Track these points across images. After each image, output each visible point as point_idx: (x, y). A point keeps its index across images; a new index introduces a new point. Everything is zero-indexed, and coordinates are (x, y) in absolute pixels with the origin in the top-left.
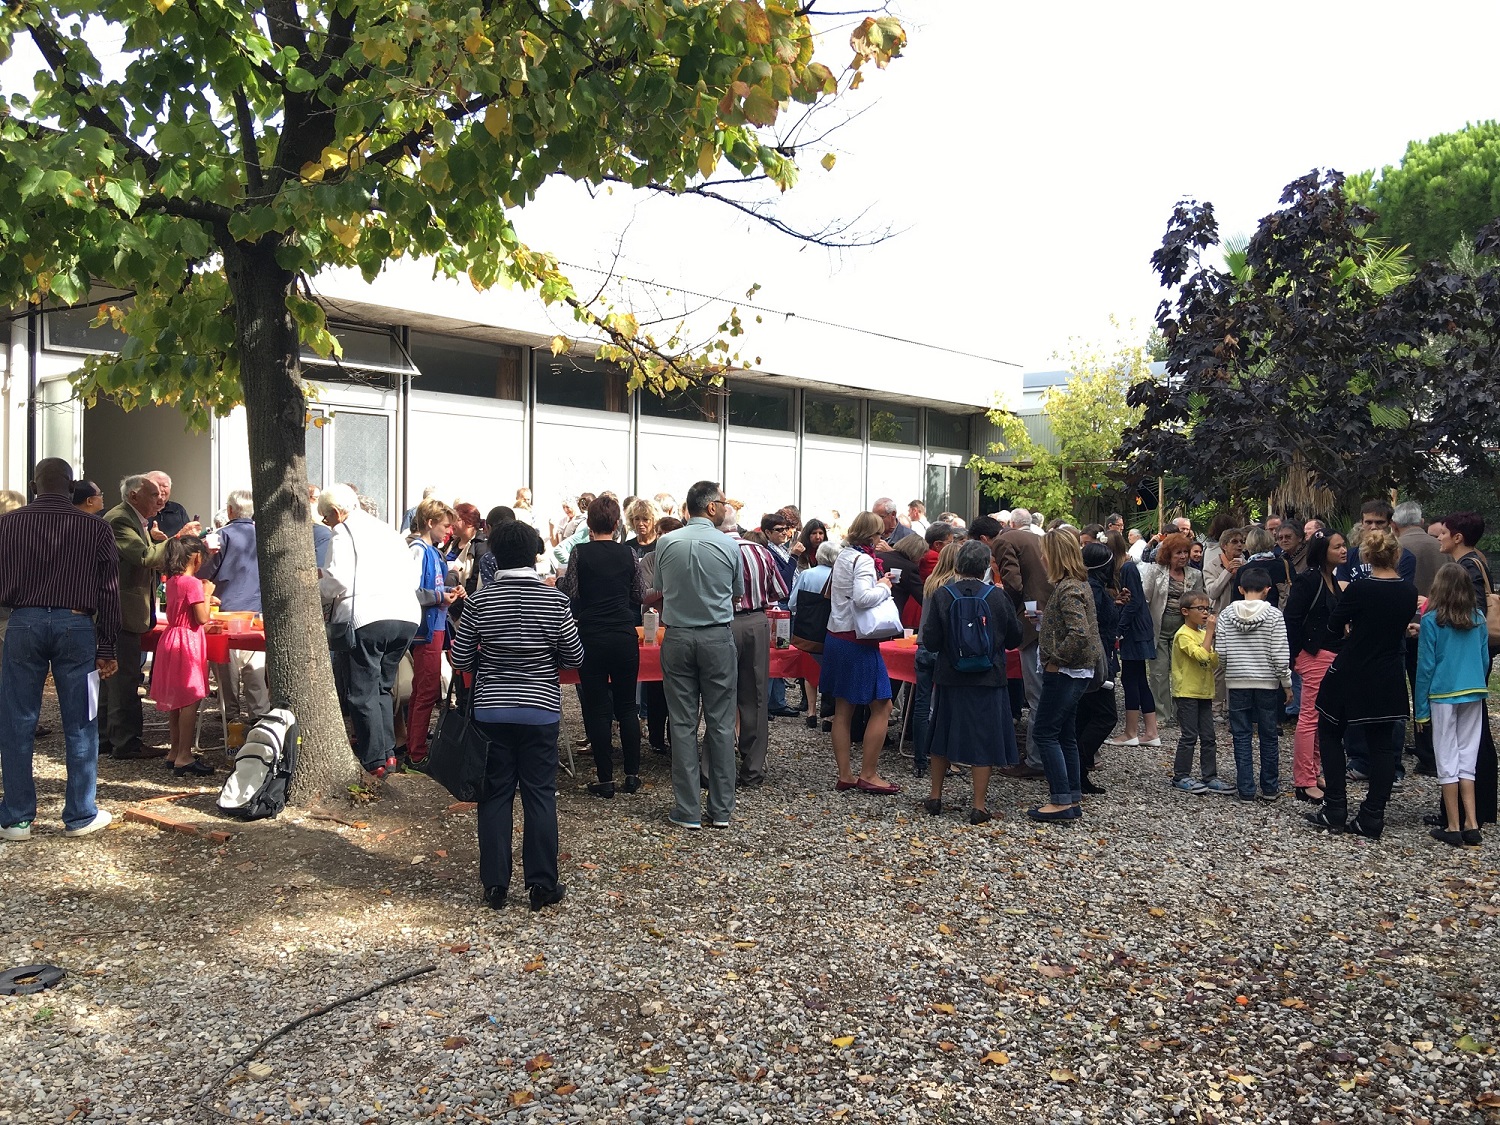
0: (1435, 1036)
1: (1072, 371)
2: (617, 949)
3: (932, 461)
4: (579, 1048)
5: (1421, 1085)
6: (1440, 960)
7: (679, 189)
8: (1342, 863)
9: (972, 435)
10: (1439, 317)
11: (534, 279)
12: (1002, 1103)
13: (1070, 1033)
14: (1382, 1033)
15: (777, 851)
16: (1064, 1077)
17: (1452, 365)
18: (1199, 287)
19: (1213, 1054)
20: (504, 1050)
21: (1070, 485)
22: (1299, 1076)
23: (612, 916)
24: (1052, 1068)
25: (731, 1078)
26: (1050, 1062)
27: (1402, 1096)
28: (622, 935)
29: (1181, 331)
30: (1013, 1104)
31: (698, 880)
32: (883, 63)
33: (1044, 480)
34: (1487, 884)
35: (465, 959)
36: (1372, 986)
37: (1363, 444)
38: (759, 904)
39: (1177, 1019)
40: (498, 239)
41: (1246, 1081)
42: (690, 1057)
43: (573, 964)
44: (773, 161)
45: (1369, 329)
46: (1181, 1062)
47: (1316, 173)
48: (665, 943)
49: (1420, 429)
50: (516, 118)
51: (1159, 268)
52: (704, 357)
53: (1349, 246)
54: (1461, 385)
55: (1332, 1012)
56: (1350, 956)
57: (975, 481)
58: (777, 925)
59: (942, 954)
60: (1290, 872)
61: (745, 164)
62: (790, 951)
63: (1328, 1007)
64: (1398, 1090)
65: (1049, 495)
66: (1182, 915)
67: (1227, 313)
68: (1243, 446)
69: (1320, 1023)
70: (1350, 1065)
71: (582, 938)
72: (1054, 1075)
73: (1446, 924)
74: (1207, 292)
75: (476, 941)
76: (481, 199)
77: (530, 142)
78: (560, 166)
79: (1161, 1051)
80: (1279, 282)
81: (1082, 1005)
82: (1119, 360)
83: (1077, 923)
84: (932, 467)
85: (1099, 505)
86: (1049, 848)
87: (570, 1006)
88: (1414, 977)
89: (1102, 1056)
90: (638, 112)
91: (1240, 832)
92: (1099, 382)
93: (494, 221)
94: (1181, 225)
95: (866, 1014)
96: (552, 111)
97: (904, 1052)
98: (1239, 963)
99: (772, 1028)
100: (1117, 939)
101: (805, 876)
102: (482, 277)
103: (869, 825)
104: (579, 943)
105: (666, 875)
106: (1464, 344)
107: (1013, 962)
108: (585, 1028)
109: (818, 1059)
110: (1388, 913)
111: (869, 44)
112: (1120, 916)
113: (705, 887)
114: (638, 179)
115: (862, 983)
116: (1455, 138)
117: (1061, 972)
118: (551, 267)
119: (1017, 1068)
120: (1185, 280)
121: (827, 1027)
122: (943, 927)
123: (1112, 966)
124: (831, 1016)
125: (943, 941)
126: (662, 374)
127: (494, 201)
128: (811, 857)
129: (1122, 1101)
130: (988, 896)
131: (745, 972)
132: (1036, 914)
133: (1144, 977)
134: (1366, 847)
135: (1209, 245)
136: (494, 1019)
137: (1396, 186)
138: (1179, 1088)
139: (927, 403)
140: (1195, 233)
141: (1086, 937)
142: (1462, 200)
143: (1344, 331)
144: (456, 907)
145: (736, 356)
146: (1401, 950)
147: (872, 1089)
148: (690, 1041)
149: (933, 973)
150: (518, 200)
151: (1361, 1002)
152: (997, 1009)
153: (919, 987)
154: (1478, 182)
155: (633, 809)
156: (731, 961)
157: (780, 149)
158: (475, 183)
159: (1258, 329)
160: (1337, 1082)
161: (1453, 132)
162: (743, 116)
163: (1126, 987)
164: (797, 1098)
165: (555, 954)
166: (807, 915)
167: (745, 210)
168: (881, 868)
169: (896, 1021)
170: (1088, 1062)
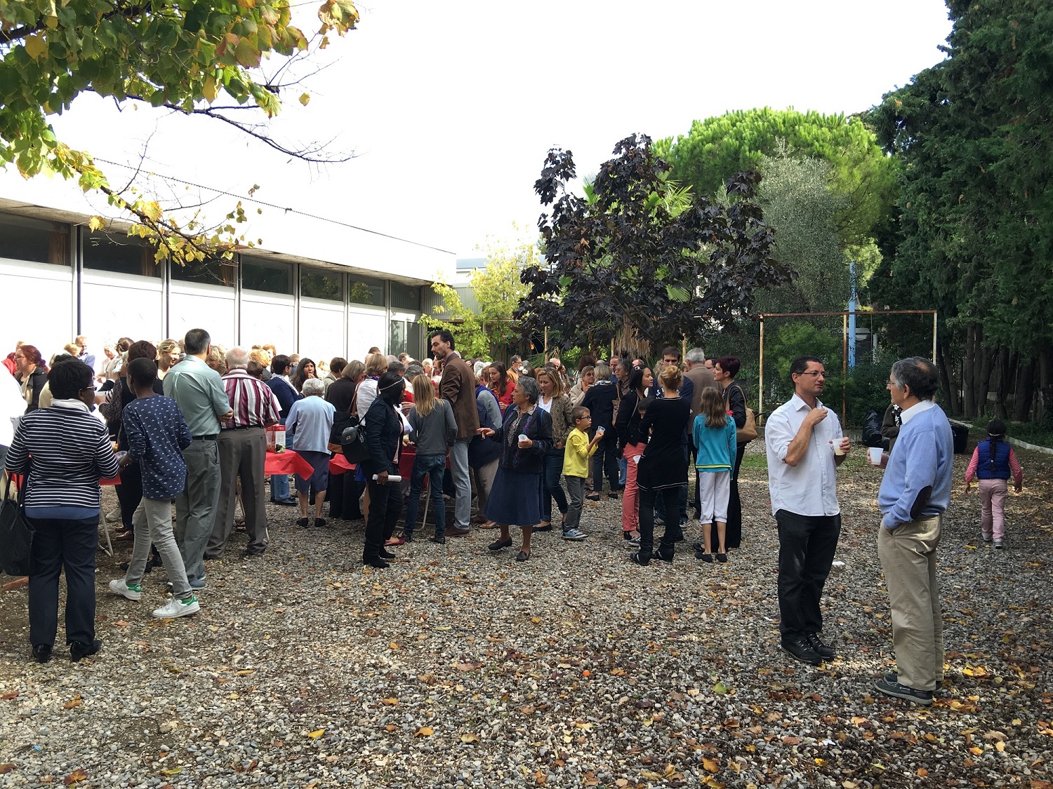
0: (701, 685)
1: (488, 259)
2: (142, 685)
3: (395, 318)
4: (109, 762)
5: (692, 717)
6: (705, 636)
7: (189, 109)
8: (649, 579)
9: (422, 301)
10: (706, 232)
11: (73, 171)
12: (427, 763)
13: (476, 708)
14: (670, 687)
15: (273, 601)
16: (470, 739)
17: (714, 262)
18: (565, 206)
19: (567, 711)
20: (46, 770)
21: (488, 336)
22: (619, 720)
23: (140, 661)
24: (462, 734)
25: (230, 771)
26: (461, 730)
27: (680, 726)
28: (147, 674)
29: (554, 234)
30: (435, 762)
31: (211, 627)
32: (343, 32)
33: (471, 333)
34: (732, 586)
35: (15, 703)
36: (665, 656)
37: (664, 311)
38: (257, 641)
39: (546, 690)
40: (40, 138)
41: (587, 727)
42: (198, 759)
43: (106, 699)
44: (262, 95)
45: (666, 239)
46: (547, 719)
47: (634, 136)
48: (182, 677)
49: (696, 302)
50: (52, 46)
51: (539, 192)
52: (216, 237)
53: (655, 184)
54: (719, 276)
55: (641, 675)
56: (652, 638)
57: (425, 332)
58: (271, 655)
59: (391, 663)
60: (619, 586)
61: (240, 95)
62: (279, 673)
63: (639, 672)
64: (679, 722)
65: (474, 342)
66: (552, 621)
67: (582, 224)
68: (592, 311)
69: (633, 684)
70: (650, 709)
71: (114, 679)
72: (464, 739)
73: (709, 613)
74: (569, 209)
75: (24, 689)
76: (25, 106)
77: (63, 64)
78: (90, 85)
79: (534, 713)
80: (614, 205)
81: (484, 688)
82: (519, 252)
83: (484, 633)
84: (395, 322)
85: (508, 349)
86: (468, 583)
87: (102, 731)
88: (690, 649)
89: (496, 721)
90: (152, 48)
91: (590, 563)
92: (506, 267)
93: (36, 124)
94: (553, 164)
95: (335, 712)
96: (80, 42)
97: (360, 736)
98: (586, 649)
99: (263, 731)
100: (509, 641)
101: (294, 617)
102: (28, 167)
103: (343, 577)
104: (111, 683)
105: (186, 626)
106: (721, 250)
107: (440, 664)
108: (114, 747)
109: (298, 748)
110: (676, 609)
111: (332, 17)
112: (512, 625)
113: (216, 632)
114: (156, 100)
115: (332, 690)
116: (719, 120)
117: (472, 667)
118: (88, 163)
119: (439, 737)
120: (556, 201)
121: (306, 725)
122: (393, 645)
123: (506, 659)
124: (308, 717)
125: (392, 654)
126: (183, 248)
127: (36, 108)
128: (299, 603)
129: (508, 750)
130: (425, 620)
131: (244, 692)
132: (457, 629)
133: (526, 665)
134: (664, 567)
135: (570, 178)
136: (37, 748)
137: (685, 148)
138: (545, 738)
139: (391, 277)
140: (562, 170)
141: (490, 642)
142: (723, 159)
143: (651, 239)
144: (8, 663)
145: (242, 238)
146: (682, 632)
147: (336, 765)
148: (199, 747)
149: (384, 677)
150: (56, 108)
151: (658, 667)
152: (428, 698)
153: (373, 689)
154: (732, 149)
155: (160, 578)
156: (234, 685)
157: (268, 87)
158: (19, 93)
159: (601, 235)
160: (642, 721)
161: (719, 116)
162: (234, 60)
163: (513, 673)
164: (280, 779)
165: (90, 693)
166: (294, 646)
167: (244, 130)
168: (351, 607)
169: (356, 714)
170: (487, 726)
